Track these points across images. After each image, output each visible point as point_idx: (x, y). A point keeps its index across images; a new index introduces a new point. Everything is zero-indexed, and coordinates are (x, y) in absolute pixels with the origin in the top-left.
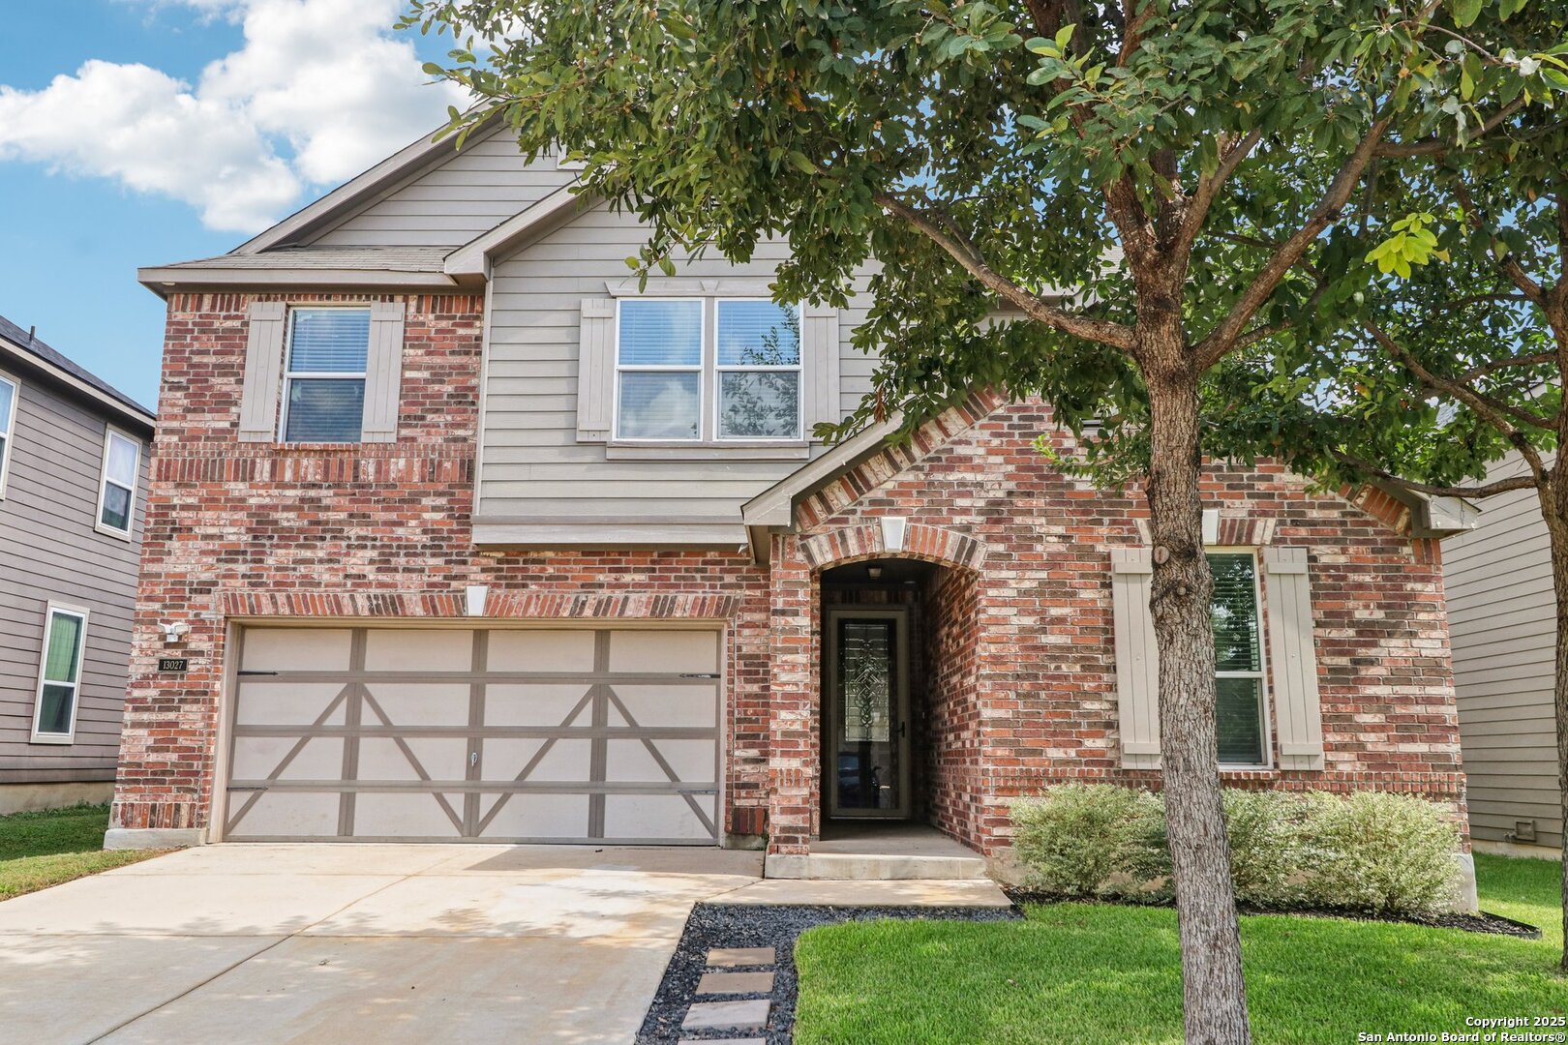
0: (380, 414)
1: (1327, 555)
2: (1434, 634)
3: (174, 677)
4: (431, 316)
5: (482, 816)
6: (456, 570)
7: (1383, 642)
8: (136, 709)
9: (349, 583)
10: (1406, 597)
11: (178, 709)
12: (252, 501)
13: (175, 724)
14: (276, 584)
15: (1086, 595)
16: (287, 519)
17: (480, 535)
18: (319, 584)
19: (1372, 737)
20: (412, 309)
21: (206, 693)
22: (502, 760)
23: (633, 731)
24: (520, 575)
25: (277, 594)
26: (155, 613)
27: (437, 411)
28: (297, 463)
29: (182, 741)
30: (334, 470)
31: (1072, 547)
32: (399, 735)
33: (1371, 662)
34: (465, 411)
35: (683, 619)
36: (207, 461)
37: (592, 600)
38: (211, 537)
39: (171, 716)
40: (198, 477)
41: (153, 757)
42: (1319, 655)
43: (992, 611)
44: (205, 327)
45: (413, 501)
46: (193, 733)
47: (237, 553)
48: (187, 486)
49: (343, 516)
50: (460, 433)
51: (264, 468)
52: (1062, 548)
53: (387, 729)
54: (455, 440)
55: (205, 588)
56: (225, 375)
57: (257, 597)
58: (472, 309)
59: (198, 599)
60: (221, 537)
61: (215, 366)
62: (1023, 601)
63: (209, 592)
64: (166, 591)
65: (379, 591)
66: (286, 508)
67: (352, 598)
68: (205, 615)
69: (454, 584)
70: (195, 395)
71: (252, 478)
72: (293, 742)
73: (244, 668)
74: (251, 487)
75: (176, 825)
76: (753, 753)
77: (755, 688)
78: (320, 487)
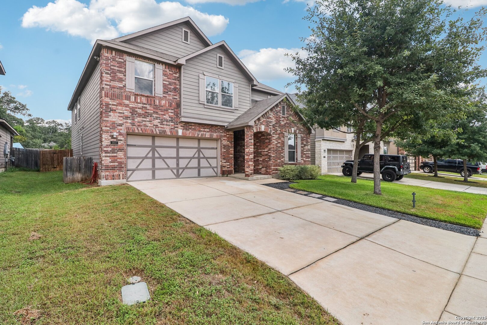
0: (159, 90)
3: (115, 146)
4: (168, 70)
5: (180, 174)
6: (176, 126)
8: (105, 153)
9: (154, 127)
11: (117, 153)
12: (130, 106)
13: (117, 156)
14: (138, 125)
15: (282, 139)
16: (139, 111)
17: (183, 119)
18: (148, 126)
20: (164, 67)
21: (123, 149)
22: (183, 163)
23: (204, 158)
25: (139, 128)
26: (108, 130)
27: (170, 92)
28: (141, 98)
29: (118, 160)
30: (149, 101)
32: (163, 158)
34: (176, 93)
35: (215, 138)
36: (118, 94)
37: (200, 134)
38: (121, 113)
39: (115, 154)
40: (116, 98)
41: (112, 164)
43: (273, 141)
44: (114, 60)
45: (167, 110)
46: (121, 158)
47: (128, 117)
48: (113, 99)
49: (152, 112)
51: (133, 98)
52: (280, 132)
53: (160, 157)
54: (175, 98)
55: (121, 125)
56: (120, 73)
57: (134, 128)
58: (176, 71)
59: (119, 127)
60: (123, 113)
61: (118, 70)
62: (276, 140)
63: (122, 126)
64: (110, 125)
65: (161, 129)
66: (139, 108)
67: (155, 130)
68: (121, 131)
69: (176, 129)
70: (113, 77)
71: (130, 100)
72: (141, 160)
73: (128, 144)
74: (130, 102)
75: (119, 179)
76: (225, 161)
77: (225, 150)
78: (146, 105)
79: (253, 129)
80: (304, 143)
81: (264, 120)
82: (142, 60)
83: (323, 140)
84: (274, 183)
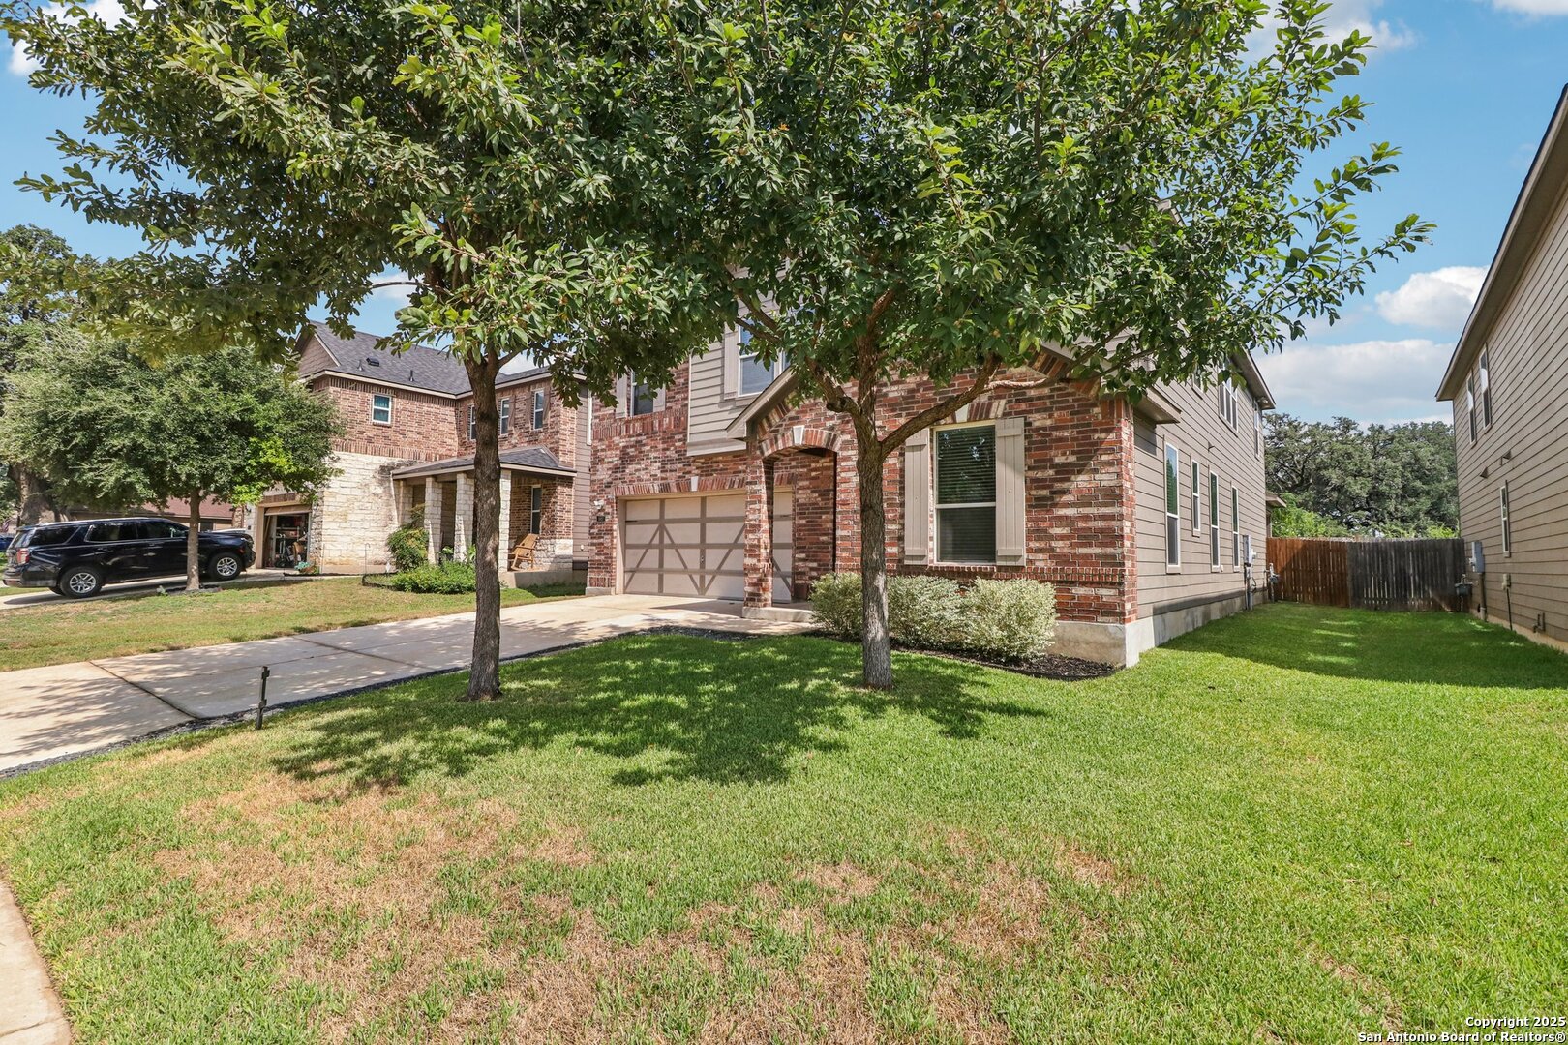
1: (1039, 420)
2: (1112, 470)
5: (706, 585)
6: (686, 469)
7: (1073, 478)
10: (1095, 444)
19: (1060, 543)
24: (706, 470)
32: (676, 547)
33: (1064, 492)
42: (1028, 488)
45: (671, 438)
53: (673, 545)
69: (686, 476)
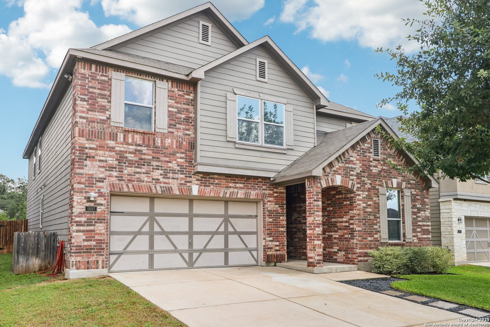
0: (161, 122)
3: (92, 213)
4: (176, 89)
5: (194, 260)
6: (188, 179)
7: (421, 212)
8: (77, 225)
9: (154, 181)
11: (94, 225)
12: (117, 149)
13: (94, 231)
14: (128, 180)
15: (374, 199)
16: (131, 157)
17: (200, 169)
18: (143, 181)
20: (170, 86)
21: (105, 220)
22: (199, 242)
23: (235, 233)
24: (208, 182)
25: (129, 184)
26: (82, 189)
27: (180, 124)
28: (133, 136)
29: (97, 237)
30: (146, 140)
31: (372, 187)
32: (167, 234)
34: (189, 125)
35: (253, 199)
36: (98, 131)
37: (228, 192)
38: (102, 161)
39: (92, 228)
40: (95, 138)
41: (86, 243)
42: (412, 215)
43: (358, 202)
44: (94, 78)
46: (101, 234)
47: (113, 168)
48: (91, 140)
49: (150, 157)
50: (188, 132)
51: (121, 137)
52: (370, 186)
53: (163, 232)
54: (187, 135)
55: (101, 180)
56: (103, 98)
57: (122, 185)
58: (189, 90)
59: (99, 184)
60: (106, 161)
61: (99, 94)
62: (364, 200)
63: (103, 182)
64: (86, 180)
65: (164, 185)
66: (130, 153)
67: (155, 187)
68: (102, 190)
69: (188, 184)
70: (91, 104)
71: (117, 140)
72: (131, 237)
73: (112, 211)
74: (116, 143)
75: (97, 268)
76: (271, 239)
77: (271, 220)
78: (142, 146)
79: (320, 183)
80: (418, 206)
81: (340, 167)
82: (136, 76)
83: (455, 199)
84: (362, 280)
